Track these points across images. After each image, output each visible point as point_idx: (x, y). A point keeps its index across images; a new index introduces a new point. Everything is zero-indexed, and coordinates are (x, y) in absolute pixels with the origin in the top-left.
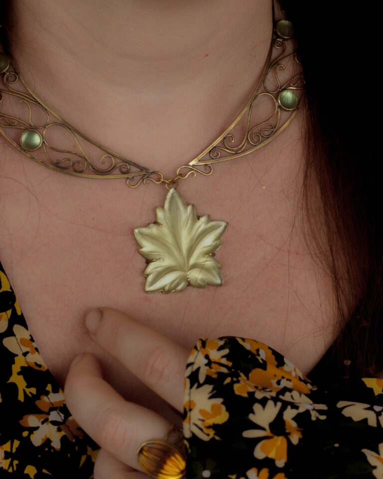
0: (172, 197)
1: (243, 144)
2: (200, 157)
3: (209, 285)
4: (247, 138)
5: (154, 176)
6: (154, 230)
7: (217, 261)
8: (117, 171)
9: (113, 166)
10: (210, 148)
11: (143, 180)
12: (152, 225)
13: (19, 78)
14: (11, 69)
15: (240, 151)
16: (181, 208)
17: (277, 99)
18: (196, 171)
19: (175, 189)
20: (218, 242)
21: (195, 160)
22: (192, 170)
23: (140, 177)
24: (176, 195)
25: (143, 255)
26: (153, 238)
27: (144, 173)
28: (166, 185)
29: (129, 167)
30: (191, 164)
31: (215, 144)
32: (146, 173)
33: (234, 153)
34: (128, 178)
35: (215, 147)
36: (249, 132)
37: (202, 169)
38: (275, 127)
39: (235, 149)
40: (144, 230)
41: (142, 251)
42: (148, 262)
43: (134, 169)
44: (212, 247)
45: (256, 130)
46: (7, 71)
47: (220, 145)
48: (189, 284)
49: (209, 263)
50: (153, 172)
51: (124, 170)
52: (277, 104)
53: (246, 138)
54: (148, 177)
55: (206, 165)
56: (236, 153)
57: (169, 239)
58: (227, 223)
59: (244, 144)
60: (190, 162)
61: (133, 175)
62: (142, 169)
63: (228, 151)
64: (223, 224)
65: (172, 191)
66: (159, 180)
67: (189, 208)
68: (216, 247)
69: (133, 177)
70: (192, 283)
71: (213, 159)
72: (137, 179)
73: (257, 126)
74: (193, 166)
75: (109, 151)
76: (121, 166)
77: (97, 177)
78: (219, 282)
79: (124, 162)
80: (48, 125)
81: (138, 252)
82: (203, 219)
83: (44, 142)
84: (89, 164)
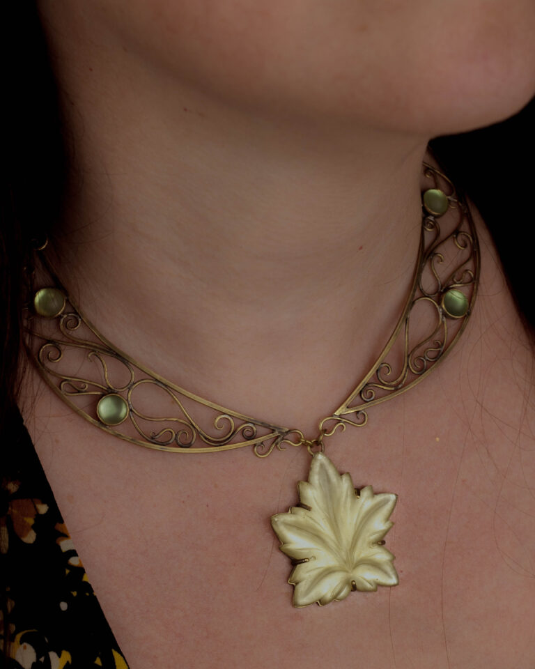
0: (321, 465)
1: (403, 374)
2: (348, 401)
3: (380, 586)
4: (408, 366)
5: (290, 436)
6: (300, 516)
8: (238, 437)
9: (233, 429)
10: (360, 387)
11: (277, 444)
12: (295, 509)
13: (82, 320)
14: (69, 309)
15: (400, 386)
16: (334, 479)
17: (439, 304)
18: (345, 422)
20: (388, 524)
21: (343, 406)
22: (339, 421)
24: (326, 462)
26: (298, 527)
27: (277, 433)
28: (309, 448)
29: (254, 428)
30: (337, 413)
31: (366, 380)
32: (278, 435)
33: (393, 389)
34: (255, 445)
35: (367, 385)
36: (408, 356)
37: (353, 418)
38: (442, 344)
39: (394, 383)
40: (286, 517)
41: (288, 550)
42: (295, 564)
43: (262, 430)
45: (417, 353)
46: (63, 313)
47: (373, 381)
48: (354, 588)
50: (289, 431)
51: (249, 434)
52: (440, 311)
53: (406, 365)
54: (283, 439)
55: (357, 412)
56: (396, 390)
57: (325, 528)
58: (396, 495)
59: (405, 374)
60: (336, 411)
61: (261, 439)
62: (272, 429)
63: (385, 388)
64: (393, 497)
65: (318, 456)
66: (298, 441)
67: (345, 478)
69: (262, 443)
70: (358, 586)
71: (366, 402)
72: (267, 444)
73: (418, 346)
74: (340, 416)
75: (225, 410)
76: (243, 429)
77: (212, 449)
78: (393, 581)
79: (247, 422)
80: (134, 384)
81: (280, 549)
82: (365, 493)
83: (131, 410)
84: (198, 433)
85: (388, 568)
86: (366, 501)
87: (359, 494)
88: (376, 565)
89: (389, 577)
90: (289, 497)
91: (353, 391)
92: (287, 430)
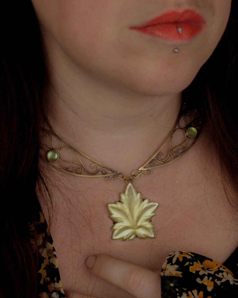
0: (130, 188)
1: (168, 157)
2: (145, 165)
3: (147, 237)
4: (170, 155)
6: (119, 205)
7: (152, 224)
9: (98, 169)
10: (150, 160)
11: (114, 178)
12: (118, 203)
15: (166, 162)
16: (134, 194)
18: (142, 173)
19: (132, 183)
20: (153, 214)
21: (142, 167)
22: (140, 173)
23: (113, 176)
24: (132, 187)
25: (112, 219)
26: (118, 210)
27: (115, 174)
29: (106, 171)
30: (140, 169)
31: (153, 158)
33: (163, 163)
34: (106, 177)
35: (153, 160)
36: (171, 151)
37: (146, 172)
38: (185, 148)
39: (164, 160)
40: (113, 205)
41: (112, 217)
42: (115, 223)
43: (109, 172)
44: (150, 217)
45: (175, 150)
47: (155, 159)
48: (137, 236)
49: (149, 225)
50: (120, 173)
51: (104, 172)
54: (117, 176)
55: (148, 170)
56: (164, 163)
57: (127, 211)
58: (159, 204)
59: (168, 158)
60: (139, 168)
61: (109, 175)
62: (113, 172)
63: (160, 162)
64: (157, 204)
65: (130, 184)
66: (123, 178)
67: (139, 194)
68: (152, 217)
69: (109, 176)
70: (138, 236)
71: (152, 166)
72: (111, 177)
73: (175, 147)
74: (141, 171)
75: (96, 162)
76: (102, 170)
77: (89, 176)
78: (153, 236)
79: (104, 168)
80: (62, 148)
81: (109, 217)
82: (146, 201)
83: (60, 157)
84: (84, 169)
85: (151, 231)
86: (146, 204)
87: (143, 201)
88: (147, 229)
89: (152, 234)
90: (116, 198)
91: (147, 162)
92: (119, 173)
